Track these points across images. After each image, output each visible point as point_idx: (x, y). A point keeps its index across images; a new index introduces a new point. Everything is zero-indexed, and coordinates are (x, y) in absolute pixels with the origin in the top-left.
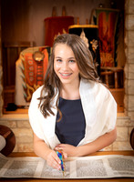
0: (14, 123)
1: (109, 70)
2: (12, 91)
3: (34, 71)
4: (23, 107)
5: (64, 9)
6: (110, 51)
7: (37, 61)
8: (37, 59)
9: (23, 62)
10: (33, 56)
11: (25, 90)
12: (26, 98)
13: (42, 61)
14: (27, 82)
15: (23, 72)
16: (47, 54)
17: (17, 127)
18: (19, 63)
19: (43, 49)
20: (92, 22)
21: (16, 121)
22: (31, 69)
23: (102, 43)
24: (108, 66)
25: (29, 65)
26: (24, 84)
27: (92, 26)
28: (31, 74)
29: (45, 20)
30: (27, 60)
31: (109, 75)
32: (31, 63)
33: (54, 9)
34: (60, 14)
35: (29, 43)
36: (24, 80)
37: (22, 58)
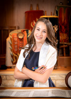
1: (65, 45)
3: (17, 45)
4: (11, 67)
7: (20, 39)
8: (20, 37)
9: (11, 39)
10: (17, 35)
11: (12, 56)
12: (12, 62)
13: (23, 38)
14: (13, 52)
15: (11, 45)
16: (26, 34)
17: (6, 79)
18: (8, 40)
19: (24, 31)
20: (55, 14)
21: (6, 75)
22: (16, 43)
23: (61, 27)
24: (65, 42)
25: (14, 41)
27: (55, 16)
28: (16, 47)
29: (25, 13)
30: (13, 38)
32: (16, 39)
33: (31, 6)
35: (15, 27)
36: (11, 50)
37: (10, 36)
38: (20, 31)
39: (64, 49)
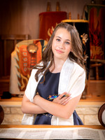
0: (8, 110)
1: (99, 63)
3: (27, 62)
4: (17, 96)
5: (58, 4)
7: (31, 53)
8: (31, 51)
10: (28, 48)
11: (20, 79)
12: (20, 88)
13: (35, 53)
14: (21, 72)
15: (18, 62)
16: (40, 47)
17: (11, 113)
18: (14, 55)
19: (37, 41)
20: (84, 17)
21: (10, 107)
22: (25, 60)
23: (92, 36)
25: (23, 57)
26: (19, 74)
27: (84, 21)
28: (25, 65)
29: (40, 15)
30: (22, 52)
32: (25, 54)
33: (49, 5)
34: (54, 9)
35: (24, 36)
36: (18, 70)
37: (17, 50)
38: (31, 41)
39: (97, 70)
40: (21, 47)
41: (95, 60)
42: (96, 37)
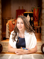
0: (5, 44)
2: (4, 33)
6: (37, 21)
7: (13, 24)
9: (9, 24)
10: (12, 22)
11: (9, 33)
15: (9, 27)
19: (15, 20)
21: (6, 43)
25: (10, 25)
28: (11, 28)
29: (16, 10)
30: (10, 23)
31: (37, 29)
32: (11, 24)
34: (21, 9)
35: (11, 18)
36: (9, 30)
37: (8, 23)
38: (13, 20)
40: (10, 21)
41: (35, 26)
42: (35, 18)
